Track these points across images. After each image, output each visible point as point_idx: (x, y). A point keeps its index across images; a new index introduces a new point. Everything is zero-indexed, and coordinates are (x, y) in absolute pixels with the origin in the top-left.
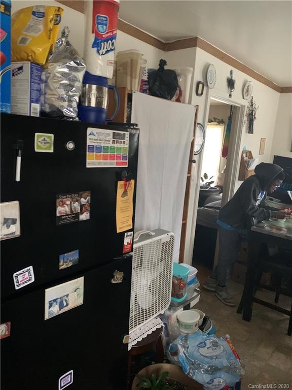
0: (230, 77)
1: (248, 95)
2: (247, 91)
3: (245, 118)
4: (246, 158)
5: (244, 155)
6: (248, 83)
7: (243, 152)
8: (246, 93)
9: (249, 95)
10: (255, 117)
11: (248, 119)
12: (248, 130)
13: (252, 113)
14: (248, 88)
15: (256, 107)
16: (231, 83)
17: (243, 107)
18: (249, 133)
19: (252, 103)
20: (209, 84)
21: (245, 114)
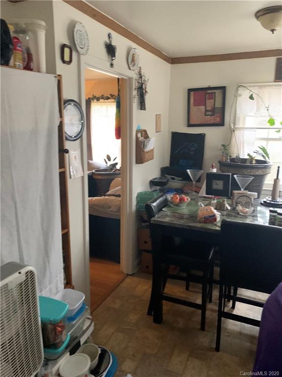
0: (108, 41)
1: (134, 65)
2: (133, 60)
3: (135, 93)
4: (141, 139)
5: (139, 135)
6: (133, 50)
7: (137, 132)
8: (131, 62)
9: (136, 65)
10: (146, 92)
11: (138, 93)
12: (140, 107)
13: (142, 86)
14: (133, 57)
15: (146, 80)
16: (111, 50)
17: (130, 79)
18: (141, 109)
19: (140, 74)
20: (79, 49)
21: (134, 88)
